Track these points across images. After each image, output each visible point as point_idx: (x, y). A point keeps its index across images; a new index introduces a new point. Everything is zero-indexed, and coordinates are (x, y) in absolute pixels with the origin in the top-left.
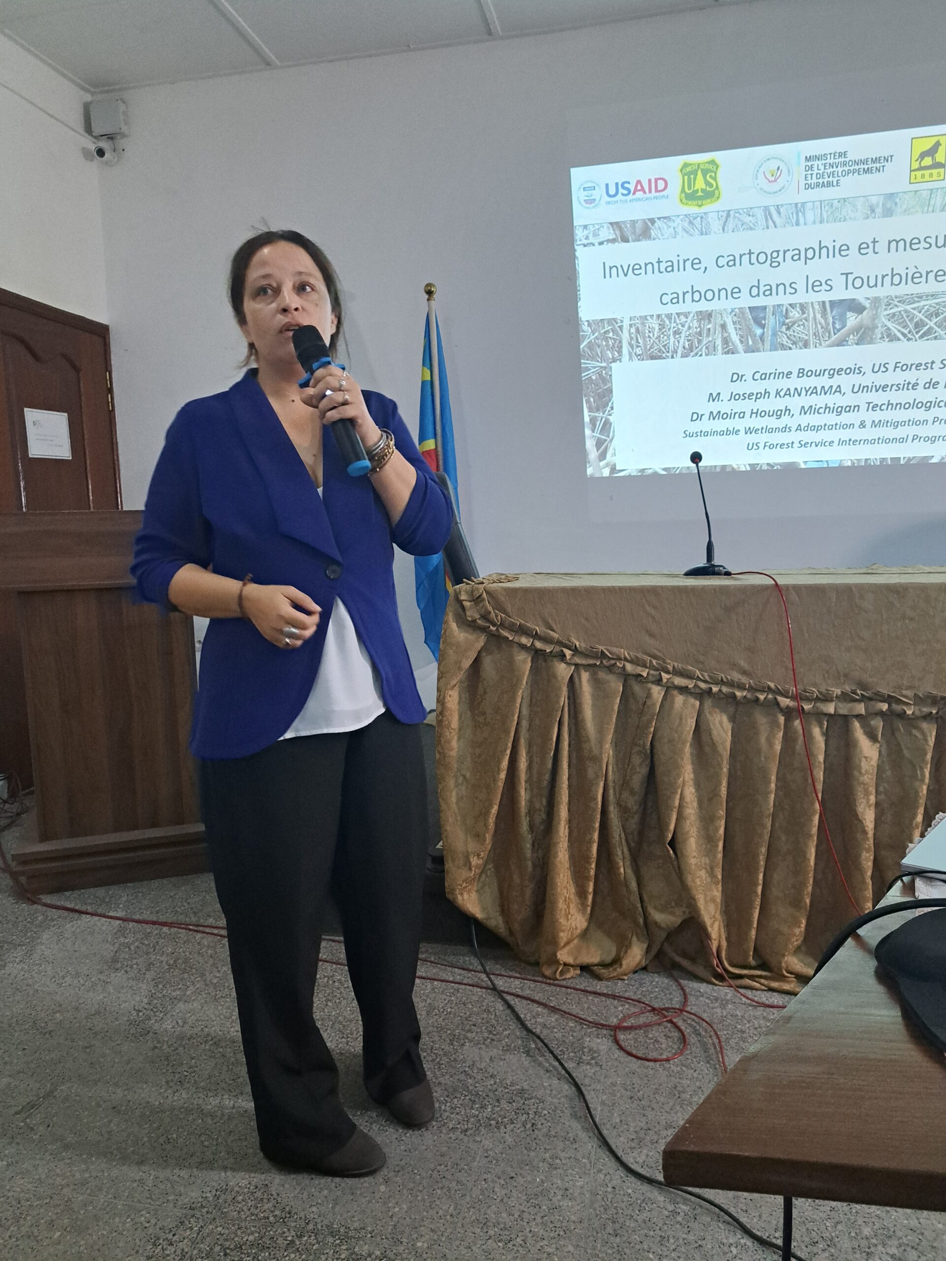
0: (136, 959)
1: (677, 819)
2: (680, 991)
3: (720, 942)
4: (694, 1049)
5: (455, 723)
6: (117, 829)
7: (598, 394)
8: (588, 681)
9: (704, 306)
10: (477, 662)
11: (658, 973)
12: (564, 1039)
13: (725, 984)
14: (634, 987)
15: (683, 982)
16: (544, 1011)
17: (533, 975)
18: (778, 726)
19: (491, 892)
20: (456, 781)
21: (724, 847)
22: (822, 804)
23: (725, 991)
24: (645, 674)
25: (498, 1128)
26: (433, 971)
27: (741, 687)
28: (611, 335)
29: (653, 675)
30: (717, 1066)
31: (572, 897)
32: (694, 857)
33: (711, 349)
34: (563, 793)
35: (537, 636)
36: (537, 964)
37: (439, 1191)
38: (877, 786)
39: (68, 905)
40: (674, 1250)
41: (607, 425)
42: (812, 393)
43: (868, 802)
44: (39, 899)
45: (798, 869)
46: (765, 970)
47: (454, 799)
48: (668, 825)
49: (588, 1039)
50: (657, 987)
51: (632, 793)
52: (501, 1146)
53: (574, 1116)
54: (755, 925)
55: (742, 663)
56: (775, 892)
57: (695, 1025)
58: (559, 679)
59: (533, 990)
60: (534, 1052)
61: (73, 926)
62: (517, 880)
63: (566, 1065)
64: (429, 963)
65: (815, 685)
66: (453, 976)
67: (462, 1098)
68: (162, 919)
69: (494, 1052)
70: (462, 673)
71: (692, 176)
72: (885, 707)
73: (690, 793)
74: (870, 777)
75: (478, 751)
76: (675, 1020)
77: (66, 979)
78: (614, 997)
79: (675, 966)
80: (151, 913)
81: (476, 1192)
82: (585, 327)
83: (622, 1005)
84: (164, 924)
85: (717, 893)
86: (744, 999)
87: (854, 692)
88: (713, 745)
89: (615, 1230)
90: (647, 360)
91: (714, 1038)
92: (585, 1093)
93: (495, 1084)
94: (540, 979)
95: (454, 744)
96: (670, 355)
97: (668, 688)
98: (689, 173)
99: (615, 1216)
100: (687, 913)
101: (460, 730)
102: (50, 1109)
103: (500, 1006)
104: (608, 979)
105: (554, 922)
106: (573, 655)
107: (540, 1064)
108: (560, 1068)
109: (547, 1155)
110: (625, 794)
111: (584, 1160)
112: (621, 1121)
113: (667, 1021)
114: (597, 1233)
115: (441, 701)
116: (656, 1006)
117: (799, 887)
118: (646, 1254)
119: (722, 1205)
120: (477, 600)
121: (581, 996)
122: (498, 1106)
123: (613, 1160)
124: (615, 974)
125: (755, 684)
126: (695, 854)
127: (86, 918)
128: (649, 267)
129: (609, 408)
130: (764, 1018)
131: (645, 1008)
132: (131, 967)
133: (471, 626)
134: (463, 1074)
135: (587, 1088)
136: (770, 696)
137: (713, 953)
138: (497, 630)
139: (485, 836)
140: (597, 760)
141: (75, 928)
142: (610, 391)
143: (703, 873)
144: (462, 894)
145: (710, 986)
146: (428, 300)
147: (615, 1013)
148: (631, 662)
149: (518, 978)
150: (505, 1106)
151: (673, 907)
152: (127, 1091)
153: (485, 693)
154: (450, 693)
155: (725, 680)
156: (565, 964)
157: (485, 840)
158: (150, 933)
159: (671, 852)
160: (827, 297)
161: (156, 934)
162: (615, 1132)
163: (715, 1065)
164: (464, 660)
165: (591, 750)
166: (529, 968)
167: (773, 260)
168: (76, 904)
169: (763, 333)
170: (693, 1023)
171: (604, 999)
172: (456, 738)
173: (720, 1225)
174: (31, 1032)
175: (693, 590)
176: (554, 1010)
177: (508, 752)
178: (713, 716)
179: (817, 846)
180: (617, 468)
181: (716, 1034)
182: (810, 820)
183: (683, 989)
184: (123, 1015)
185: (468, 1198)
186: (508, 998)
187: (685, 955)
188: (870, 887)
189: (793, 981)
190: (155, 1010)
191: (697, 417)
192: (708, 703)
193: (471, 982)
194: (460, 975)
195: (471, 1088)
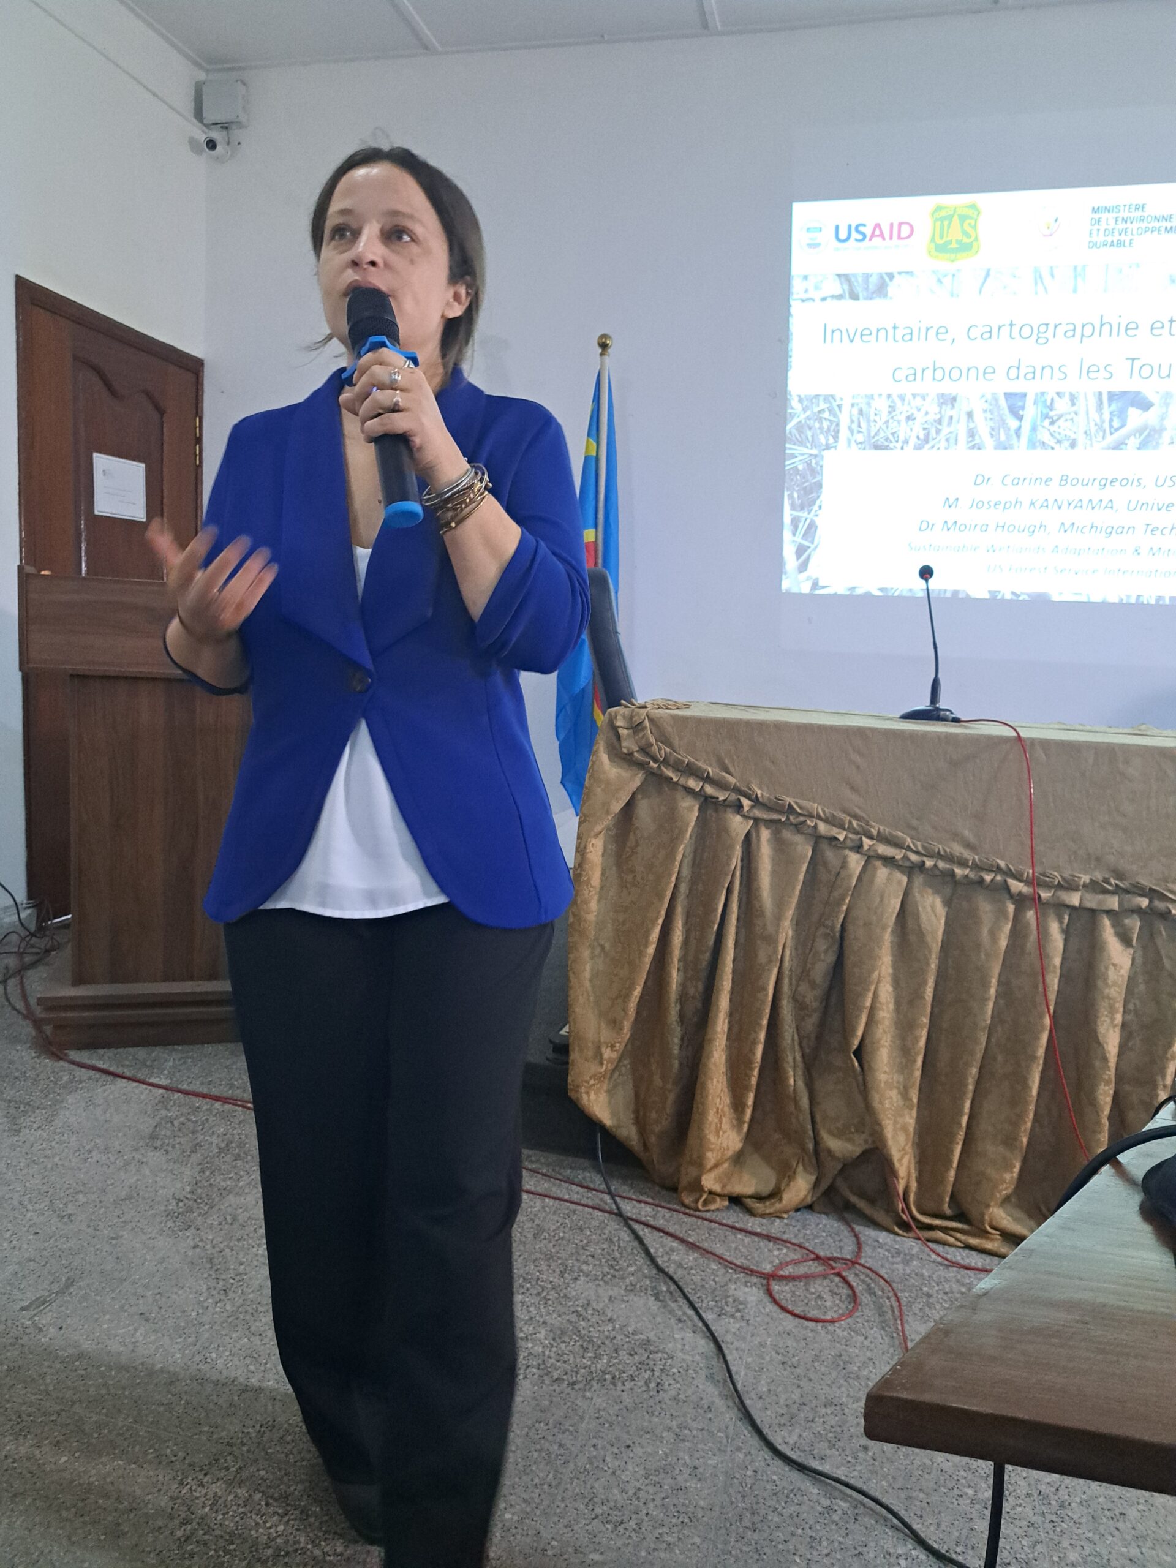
0: (179, 1137)
1: (867, 1024)
2: (854, 1239)
3: (908, 1182)
4: (866, 1311)
5: (596, 879)
6: (166, 979)
7: (805, 489)
8: (768, 840)
9: (948, 388)
10: (630, 806)
11: (826, 1214)
12: (704, 1283)
13: (911, 1234)
14: (796, 1229)
15: (858, 1228)
16: (680, 1247)
17: (669, 1202)
18: (1006, 918)
19: (625, 1093)
20: (592, 953)
21: (924, 1063)
22: (1054, 1018)
23: (909, 1244)
24: (841, 838)
25: (614, 1384)
26: (544, 1186)
27: (963, 863)
28: (826, 415)
29: (851, 839)
30: (895, 1335)
31: (726, 1109)
32: (885, 1072)
33: (952, 441)
34: (725, 978)
35: (708, 779)
36: (674, 1189)
37: (536, 1455)
38: (1126, 1003)
39: (100, 1064)
40: (826, 1555)
41: (812, 528)
42: (1076, 507)
43: (1112, 1023)
44: (66, 1055)
45: (1016, 1100)
46: (960, 1222)
47: (587, 974)
48: (854, 1030)
49: (733, 1287)
50: (824, 1231)
51: (813, 985)
52: (617, 1408)
53: (710, 1377)
54: (955, 1165)
55: (966, 833)
56: (985, 1126)
57: (870, 1281)
58: (733, 834)
59: (668, 1221)
60: (664, 1296)
61: (105, 1091)
62: (658, 1081)
63: (704, 1315)
64: (540, 1176)
65: (1057, 868)
66: (569, 1194)
67: (572, 1343)
68: (214, 1091)
69: (615, 1292)
70: (610, 818)
71: (946, 223)
72: (1144, 902)
73: (886, 992)
74: (1117, 989)
75: (621, 917)
76: (844, 1274)
77: (94, 1154)
78: (768, 1238)
79: (849, 1207)
80: (202, 1083)
81: (582, 1461)
82: (794, 403)
83: (778, 1249)
84: (217, 1099)
85: (910, 1120)
86: (934, 1256)
87: (1106, 881)
88: (921, 934)
89: (753, 1523)
90: (870, 449)
91: (893, 1299)
92: (726, 1351)
93: (613, 1330)
94: (678, 1207)
95: (594, 905)
96: (899, 445)
97: (869, 857)
98: (942, 219)
99: (755, 1506)
100: (870, 1142)
101: (602, 888)
102: (63, 1308)
103: (625, 1235)
104: (763, 1216)
105: (702, 1138)
106: (752, 807)
107: (671, 1312)
108: (696, 1318)
109: (674, 1423)
110: (804, 987)
111: (719, 1434)
112: (769, 1390)
113: (833, 1274)
114: (731, 1525)
115: (581, 850)
116: (822, 1254)
117: (1016, 1122)
118: (792, 1557)
119: (892, 1507)
120: (636, 728)
121: (727, 1233)
122: (616, 1358)
123: (756, 1438)
124: (771, 1210)
125: (980, 860)
126: (886, 1069)
127: (121, 1083)
128: (882, 333)
129: (816, 507)
130: (958, 1281)
131: (807, 1255)
132: (173, 1147)
133: (627, 759)
134: (575, 1314)
135: (729, 1345)
136: (999, 878)
137: (898, 1195)
138: (659, 767)
139: (621, 1023)
140: (771, 940)
141: (107, 1093)
142: (819, 485)
143: (894, 1094)
144: (588, 1093)
145: (892, 1236)
146: (602, 355)
147: (769, 1258)
148: (826, 821)
149: (649, 1204)
150: (625, 1358)
151: (853, 1133)
152: (159, 1296)
153: (637, 845)
154: (593, 841)
155: (942, 853)
156: (711, 1193)
157: (621, 1029)
158: (198, 1108)
159: (856, 1064)
160: (1106, 387)
161: (207, 1110)
162: (760, 1404)
163: (892, 1332)
164: (614, 802)
165: (764, 927)
166: (664, 1192)
167: (1040, 335)
168: (111, 1066)
169: (1020, 427)
170: (867, 1279)
171: (756, 1239)
172: (596, 897)
173: (887, 1530)
174: (46, 1213)
175: (912, 736)
176: (693, 1246)
177: (660, 921)
178: (923, 896)
179: (1043, 1072)
180: (821, 584)
181: (896, 1295)
182: (1037, 1038)
183: (856, 1236)
184: (159, 1203)
185: (571, 1465)
186: (636, 1226)
187: (862, 1195)
188: (1106, 1128)
189: (997, 1239)
190: (199, 1201)
191: (926, 526)
192: (919, 880)
193: (590, 1204)
194: (578, 1193)
195: (583, 1332)
